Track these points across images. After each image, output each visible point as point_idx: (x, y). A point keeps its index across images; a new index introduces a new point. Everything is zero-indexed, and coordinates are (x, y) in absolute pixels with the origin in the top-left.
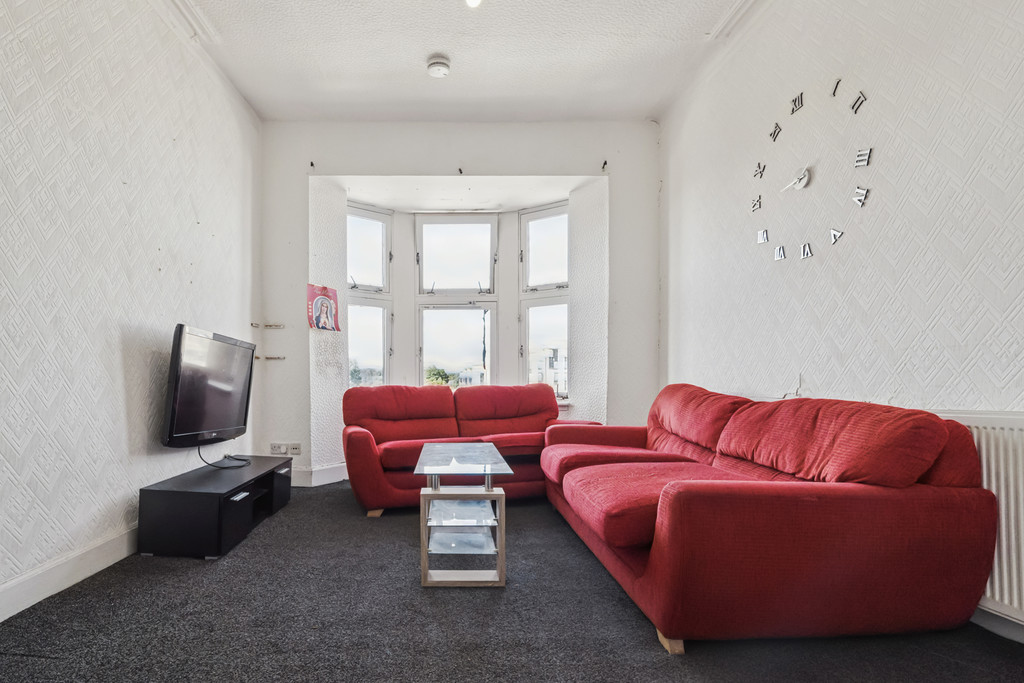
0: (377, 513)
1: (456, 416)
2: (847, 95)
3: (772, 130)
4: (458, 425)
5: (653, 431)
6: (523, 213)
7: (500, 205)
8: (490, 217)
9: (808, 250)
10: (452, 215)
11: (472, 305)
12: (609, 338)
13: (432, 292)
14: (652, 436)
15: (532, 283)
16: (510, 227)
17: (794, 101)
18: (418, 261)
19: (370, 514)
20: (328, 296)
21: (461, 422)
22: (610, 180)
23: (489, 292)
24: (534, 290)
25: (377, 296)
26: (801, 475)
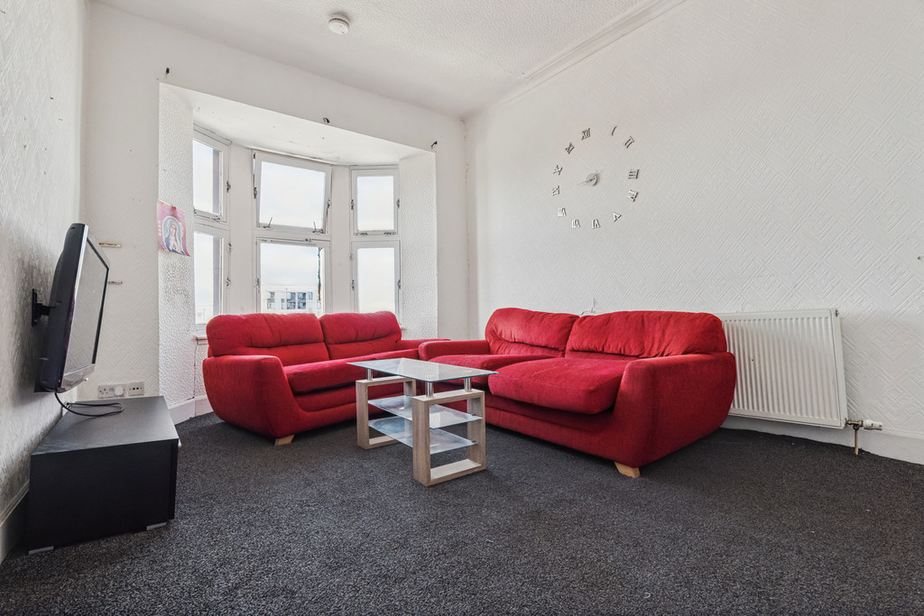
0: (288, 440)
1: (324, 341)
2: (622, 136)
3: (568, 146)
4: (328, 349)
5: (494, 342)
6: (355, 169)
7: (338, 158)
8: (327, 166)
9: (597, 224)
10: (290, 158)
11: (308, 242)
12: (438, 275)
13: (267, 227)
14: (494, 346)
15: (362, 227)
16: (342, 179)
17: (584, 132)
18: (255, 195)
19: (280, 442)
20: (176, 217)
21: (330, 346)
22: (436, 156)
23: (322, 231)
24: (364, 234)
25: (216, 224)
26: (645, 355)
